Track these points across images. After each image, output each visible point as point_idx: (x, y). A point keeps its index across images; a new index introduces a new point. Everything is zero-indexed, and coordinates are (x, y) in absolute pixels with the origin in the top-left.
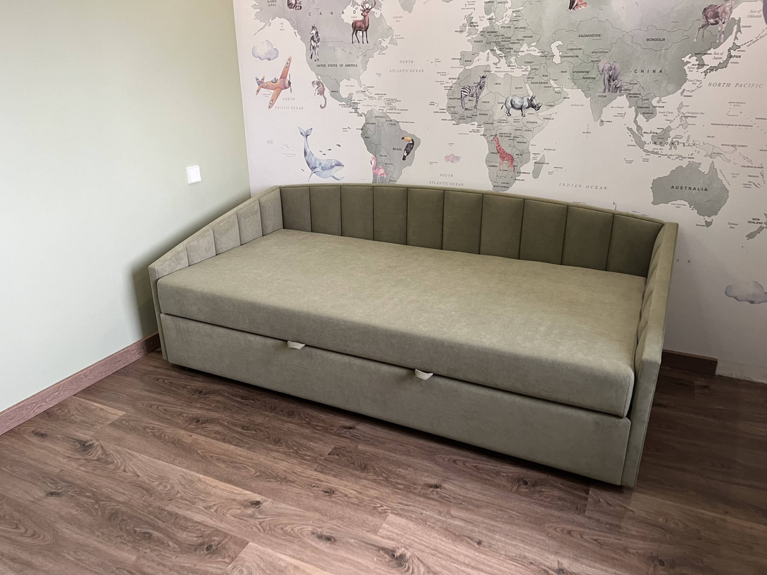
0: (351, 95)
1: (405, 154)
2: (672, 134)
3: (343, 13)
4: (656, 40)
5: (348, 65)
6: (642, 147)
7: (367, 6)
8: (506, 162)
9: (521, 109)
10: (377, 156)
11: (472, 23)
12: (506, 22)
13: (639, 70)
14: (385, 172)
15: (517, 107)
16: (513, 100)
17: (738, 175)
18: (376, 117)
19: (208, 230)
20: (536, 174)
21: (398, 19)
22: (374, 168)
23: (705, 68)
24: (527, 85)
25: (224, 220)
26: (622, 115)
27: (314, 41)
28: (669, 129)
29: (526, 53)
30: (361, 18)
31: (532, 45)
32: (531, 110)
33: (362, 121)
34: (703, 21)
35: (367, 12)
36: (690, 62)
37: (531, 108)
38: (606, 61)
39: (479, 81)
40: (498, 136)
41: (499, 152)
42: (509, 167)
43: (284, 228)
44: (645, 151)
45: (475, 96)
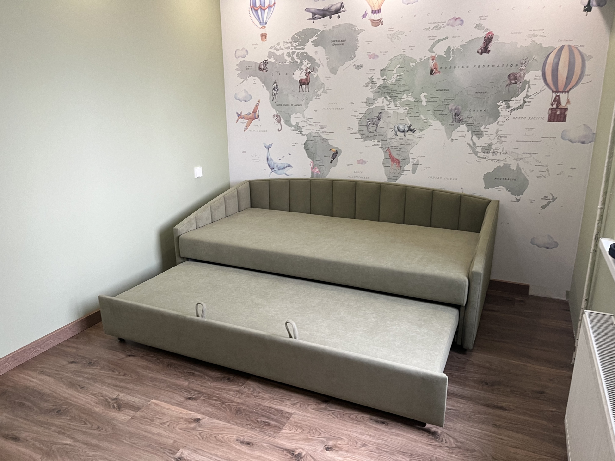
0: (298, 123)
1: (332, 160)
2: (493, 147)
3: (293, 74)
4: (481, 93)
5: (296, 105)
6: (476, 155)
7: (309, 70)
8: (396, 164)
9: (403, 131)
10: (314, 160)
11: (373, 81)
12: (394, 81)
13: (472, 110)
14: (319, 171)
15: (401, 131)
16: (399, 127)
17: (533, 170)
18: (314, 136)
19: (207, 207)
20: (414, 171)
21: (328, 78)
22: (312, 168)
23: (511, 109)
24: (407, 118)
25: (216, 201)
26: (464, 136)
27: (275, 91)
28: (491, 144)
29: (405, 99)
30: (305, 77)
31: (409, 94)
32: (410, 133)
33: (305, 139)
34: (508, 82)
35: (309, 74)
36: (501, 106)
37: (409, 132)
38: (453, 104)
39: (378, 115)
40: (390, 148)
41: (391, 158)
42: (397, 167)
43: (251, 207)
44: (479, 157)
45: (375, 124)
